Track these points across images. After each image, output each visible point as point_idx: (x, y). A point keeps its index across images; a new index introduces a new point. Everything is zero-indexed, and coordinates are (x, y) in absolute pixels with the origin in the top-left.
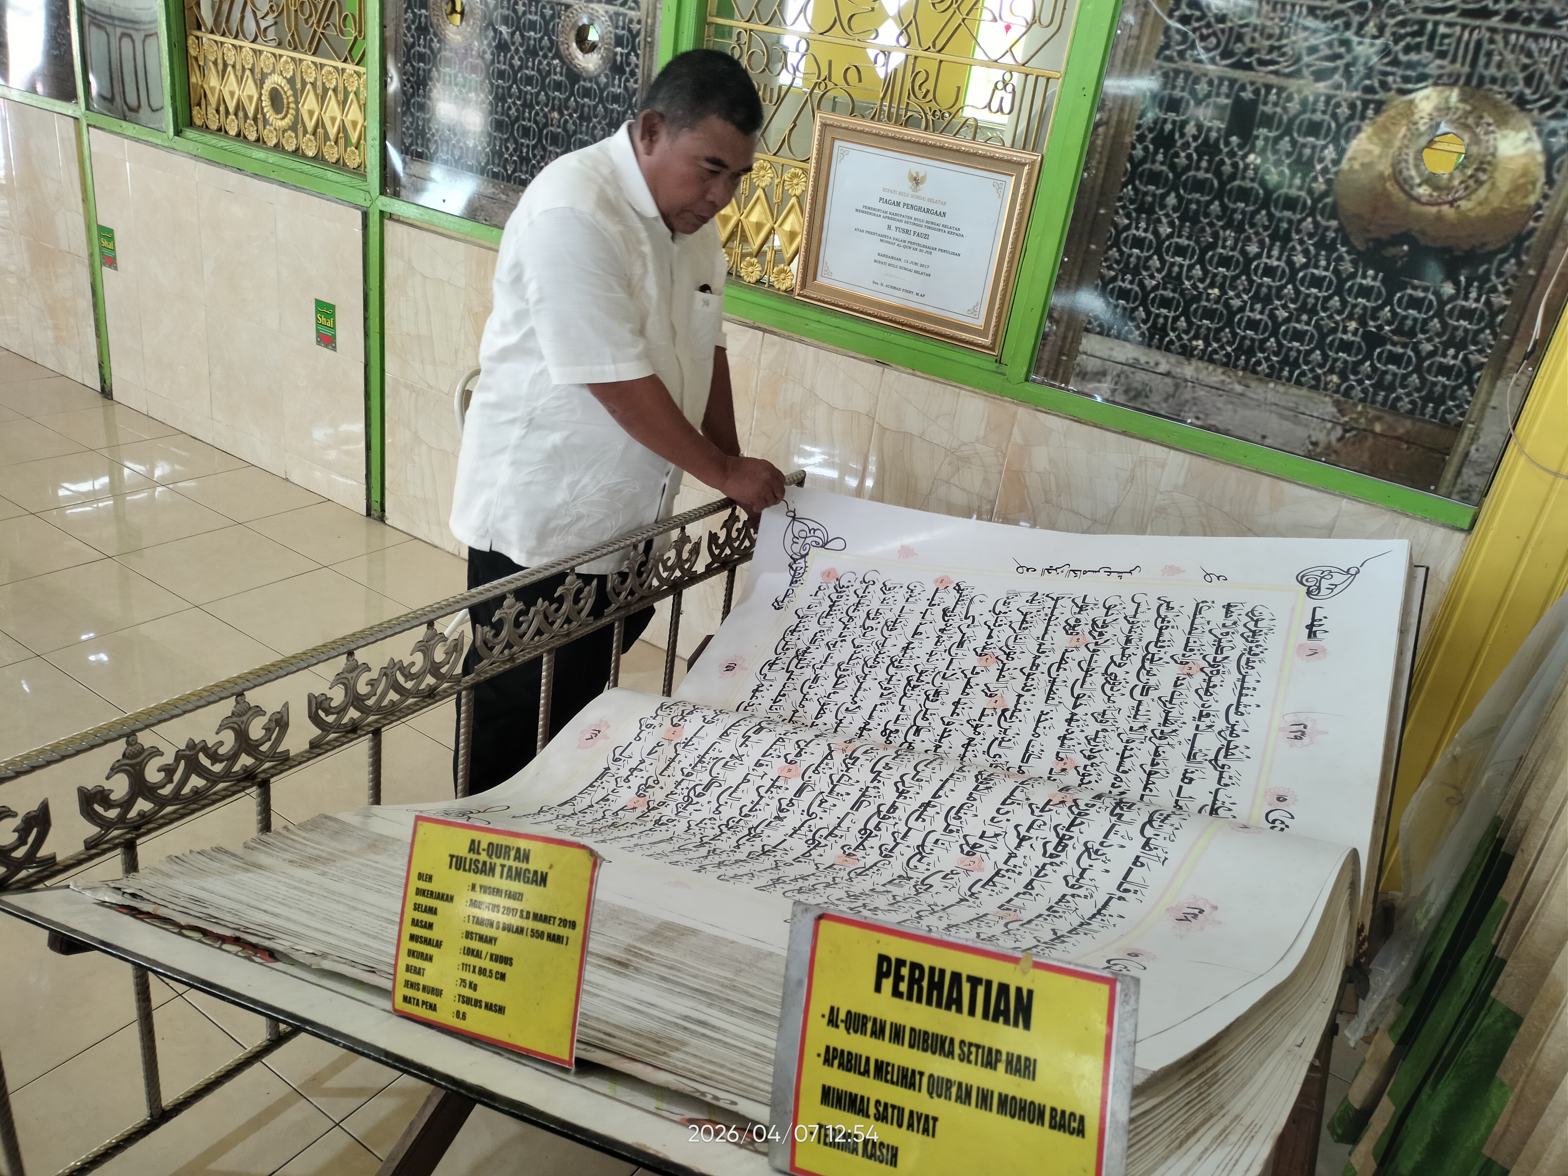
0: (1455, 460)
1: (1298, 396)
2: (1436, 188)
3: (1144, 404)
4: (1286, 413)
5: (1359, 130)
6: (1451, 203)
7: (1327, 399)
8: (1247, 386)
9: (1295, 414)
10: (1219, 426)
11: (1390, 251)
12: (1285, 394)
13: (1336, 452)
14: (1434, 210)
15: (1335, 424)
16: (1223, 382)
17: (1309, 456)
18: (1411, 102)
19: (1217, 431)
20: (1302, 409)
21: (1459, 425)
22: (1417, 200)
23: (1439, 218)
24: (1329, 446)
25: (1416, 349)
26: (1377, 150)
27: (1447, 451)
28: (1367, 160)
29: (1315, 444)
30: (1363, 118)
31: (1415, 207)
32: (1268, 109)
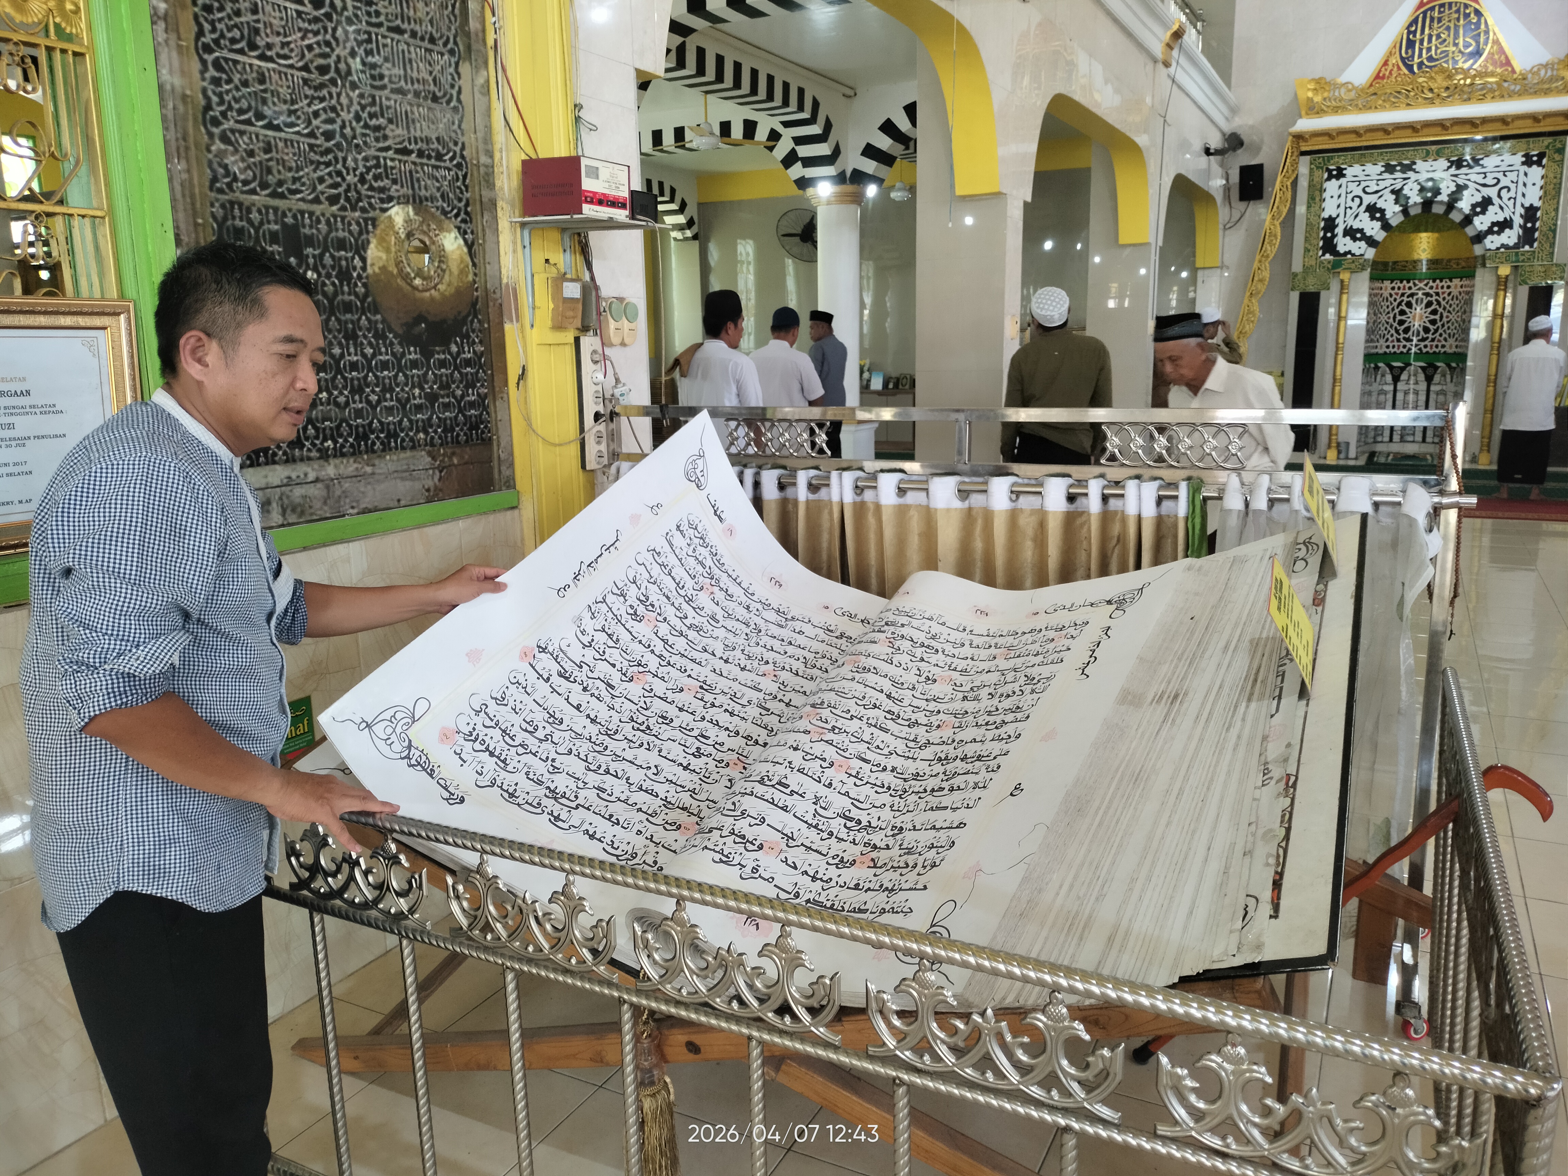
0: (495, 463)
1: (406, 458)
2: (424, 279)
3: (312, 514)
4: (405, 474)
5: (368, 242)
6: (435, 287)
7: (423, 453)
8: (373, 465)
9: (408, 473)
10: (370, 506)
11: (416, 330)
12: (398, 460)
13: (441, 490)
14: (427, 294)
15: (433, 469)
16: (357, 469)
17: (429, 501)
18: (390, 217)
19: (370, 511)
20: (412, 467)
21: (490, 439)
22: (415, 288)
23: (432, 299)
24: (436, 487)
25: (455, 397)
26: (384, 256)
27: (490, 460)
28: (381, 264)
29: (428, 490)
30: (368, 232)
31: (418, 294)
32: (307, 231)
